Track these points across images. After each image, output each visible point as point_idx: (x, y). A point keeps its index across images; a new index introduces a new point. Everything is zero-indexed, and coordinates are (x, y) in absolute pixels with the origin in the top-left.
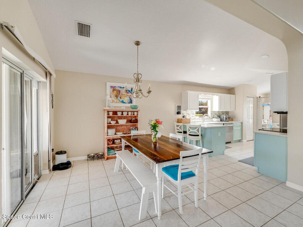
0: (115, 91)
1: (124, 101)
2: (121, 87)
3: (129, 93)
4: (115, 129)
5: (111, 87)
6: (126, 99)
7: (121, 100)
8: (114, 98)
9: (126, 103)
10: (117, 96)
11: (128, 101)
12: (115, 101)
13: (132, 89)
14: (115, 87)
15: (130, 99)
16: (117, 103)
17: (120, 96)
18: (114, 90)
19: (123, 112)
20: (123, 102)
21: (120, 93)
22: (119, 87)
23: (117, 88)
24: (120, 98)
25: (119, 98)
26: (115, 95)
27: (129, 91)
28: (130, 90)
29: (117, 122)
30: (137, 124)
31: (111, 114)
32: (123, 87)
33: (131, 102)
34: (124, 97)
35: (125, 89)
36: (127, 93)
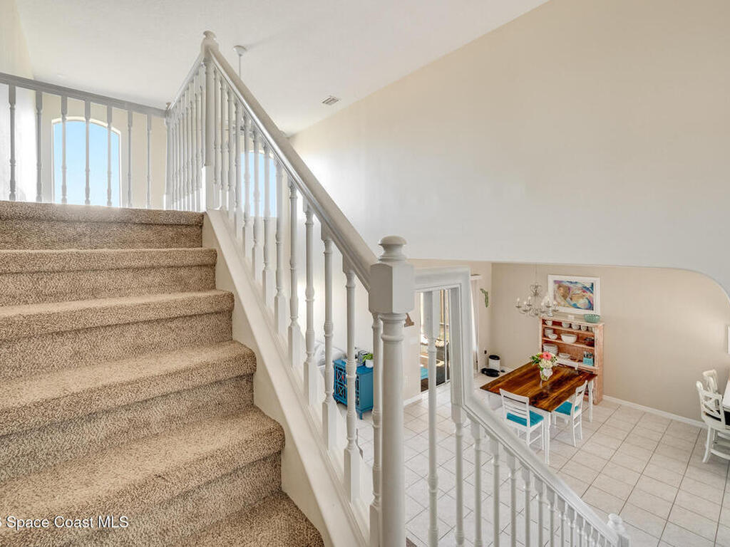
0: (561, 288)
1: (578, 305)
2: (571, 282)
4: (556, 348)
5: (556, 282)
6: (582, 302)
7: (572, 303)
9: (581, 309)
10: (564, 297)
11: (585, 305)
12: (562, 303)
13: (592, 286)
14: (561, 282)
15: (590, 302)
16: (566, 308)
17: (569, 296)
18: (559, 287)
19: (572, 324)
20: (575, 306)
21: (571, 292)
23: (564, 284)
24: (571, 299)
25: (568, 299)
26: (562, 294)
27: (588, 289)
29: (559, 338)
30: (592, 348)
31: (549, 324)
32: (576, 283)
33: (591, 307)
34: (579, 298)
35: (580, 286)
36: (584, 292)
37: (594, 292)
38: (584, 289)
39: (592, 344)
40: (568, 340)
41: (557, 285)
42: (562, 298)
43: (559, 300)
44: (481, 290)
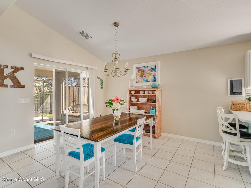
0: (140, 72)
1: (149, 80)
2: (145, 67)
3: (153, 72)
4: (137, 106)
5: (137, 68)
6: (150, 78)
7: (145, 79)
8: (139, 78)
9: (150, 82)
10: (141, 76)
11: (152, 80)
12: (141, 81)
13: (156, 66)
15: (154, 77)
16: (142, 83)
17: (144, 76)
18: (139, 71)
19: (145, 91)
20: (147, 81)
21: (145, 73)
22: (143, 67)
23: (141, 69)
24: (145, 77)
25: (143, 77)
26: (140, 75)
27: (153, 69)
28: (154, 67)
29: (138, 101)
30: (155, 103)
31: (133, 92)
32: (147, 67)
33: (155, 80)
34: (149, 76)
35: (149, 68)
36: (151, 71)
37: (156, 71)
38: (152, 70)
39: (155, 101)
40: (143, 101)
41: (138, 70)
42: (140, 77)
43: (139, 79)
44: (98, 77)
